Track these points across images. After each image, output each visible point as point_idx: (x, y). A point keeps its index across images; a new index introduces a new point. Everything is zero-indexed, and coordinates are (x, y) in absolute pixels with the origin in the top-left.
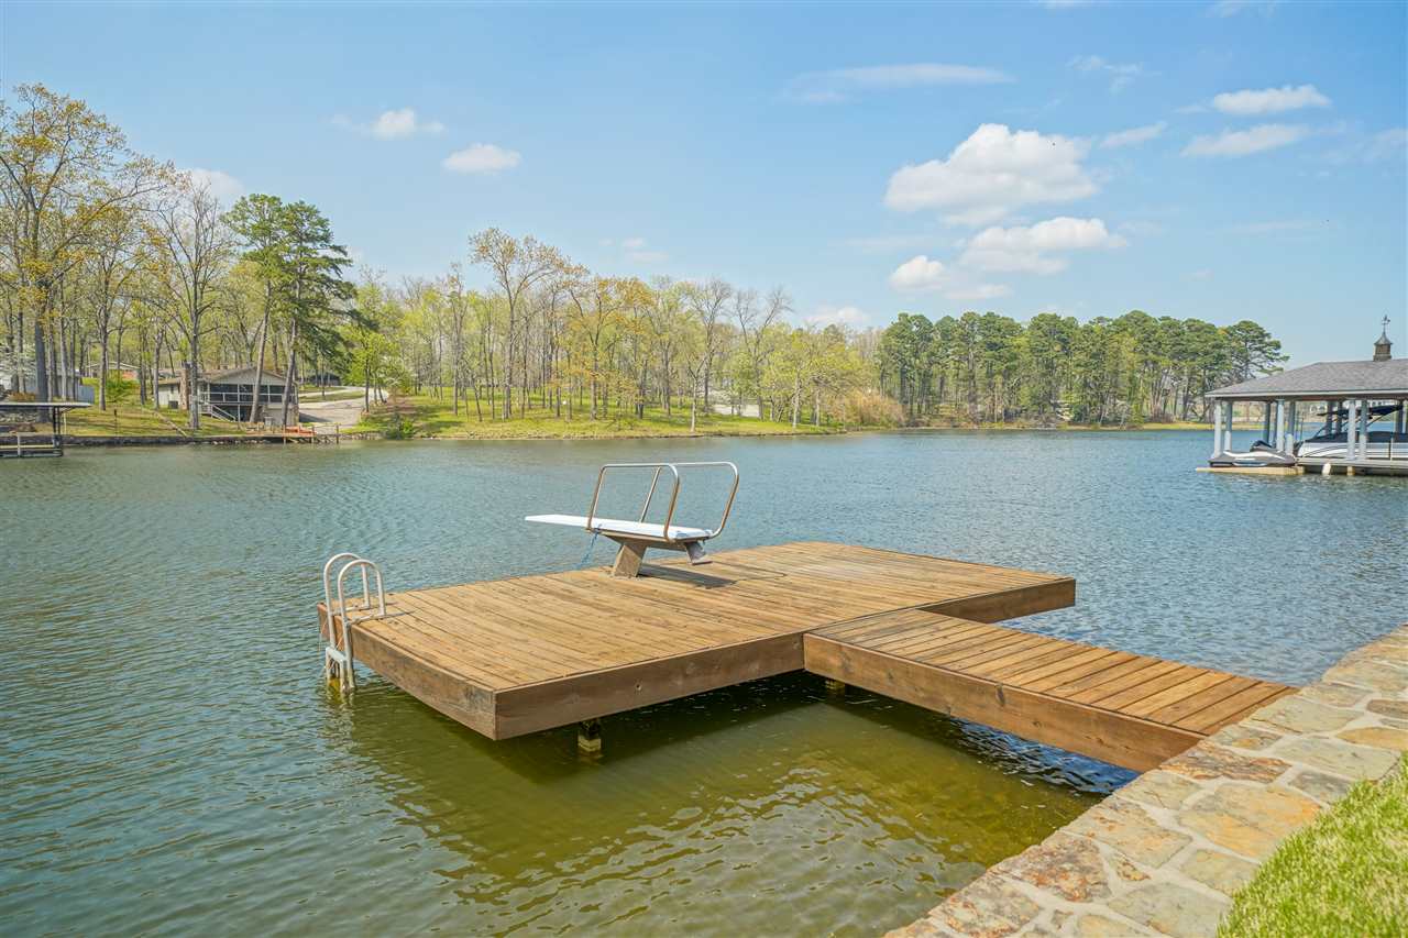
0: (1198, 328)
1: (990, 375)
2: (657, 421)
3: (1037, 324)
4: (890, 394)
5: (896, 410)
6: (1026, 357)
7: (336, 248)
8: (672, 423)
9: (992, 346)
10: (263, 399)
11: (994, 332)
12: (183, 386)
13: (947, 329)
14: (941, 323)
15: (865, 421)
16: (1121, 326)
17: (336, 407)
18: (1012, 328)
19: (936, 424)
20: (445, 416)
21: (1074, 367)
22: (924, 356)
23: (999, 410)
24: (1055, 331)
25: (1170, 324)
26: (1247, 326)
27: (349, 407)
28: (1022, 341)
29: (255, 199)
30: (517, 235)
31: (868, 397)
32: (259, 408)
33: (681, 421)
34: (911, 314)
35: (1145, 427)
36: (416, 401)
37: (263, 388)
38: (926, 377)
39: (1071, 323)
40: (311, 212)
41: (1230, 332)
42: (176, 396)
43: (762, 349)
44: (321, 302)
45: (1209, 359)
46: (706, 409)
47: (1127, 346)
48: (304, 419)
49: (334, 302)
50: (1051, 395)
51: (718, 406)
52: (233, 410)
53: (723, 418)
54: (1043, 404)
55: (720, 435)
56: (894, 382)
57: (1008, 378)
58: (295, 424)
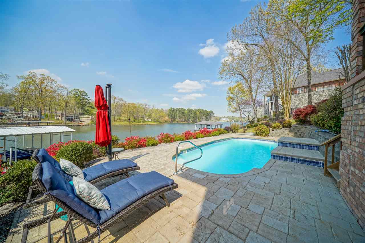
0: (206, 111)
1: (182, 116)
2: (136, 122)
3: (188, 109)
4: (169, 118)
5: (170, 120)
6: (187, 114)
7: (88, 97)
8: (139, 123)
9: (182, 112)
10: (75, 118)
11: (183, 111)
12: (60, 116)
14: (176, 109)
15: (166, 122)
16: (197, 110)
17: (86, 119)
18: (185, 110)
19: (176, 122)
21: (192, 115)
22: (174, 113)
23: (183, 120)
24: (190, 111)
25: (203, 110)
26: (211, 111)
27: (88, 119)
28: (186, 112)
29: (75, 89)
31: (166, 118)
32: (74, 120)
34: (172, 107)
37: (75, 117)
38: (174, 116)
39: (192, 110)
40: (85, 92)
41: (209, 112)
42: (59, 118)
43: (152, 112)
44: (85, 105)
45: (207, 115)
46: (144, 120)
47: (198, 113)
48: (81, 121)
49: (87, 105)
50: (189, 119)
51: (146, 120)
52: (69, 120)
53: (146, 121)
54: (188, 120)
55: (145, 124)
56: (170, 116)
57: (184, 116)
58: (80, 123)
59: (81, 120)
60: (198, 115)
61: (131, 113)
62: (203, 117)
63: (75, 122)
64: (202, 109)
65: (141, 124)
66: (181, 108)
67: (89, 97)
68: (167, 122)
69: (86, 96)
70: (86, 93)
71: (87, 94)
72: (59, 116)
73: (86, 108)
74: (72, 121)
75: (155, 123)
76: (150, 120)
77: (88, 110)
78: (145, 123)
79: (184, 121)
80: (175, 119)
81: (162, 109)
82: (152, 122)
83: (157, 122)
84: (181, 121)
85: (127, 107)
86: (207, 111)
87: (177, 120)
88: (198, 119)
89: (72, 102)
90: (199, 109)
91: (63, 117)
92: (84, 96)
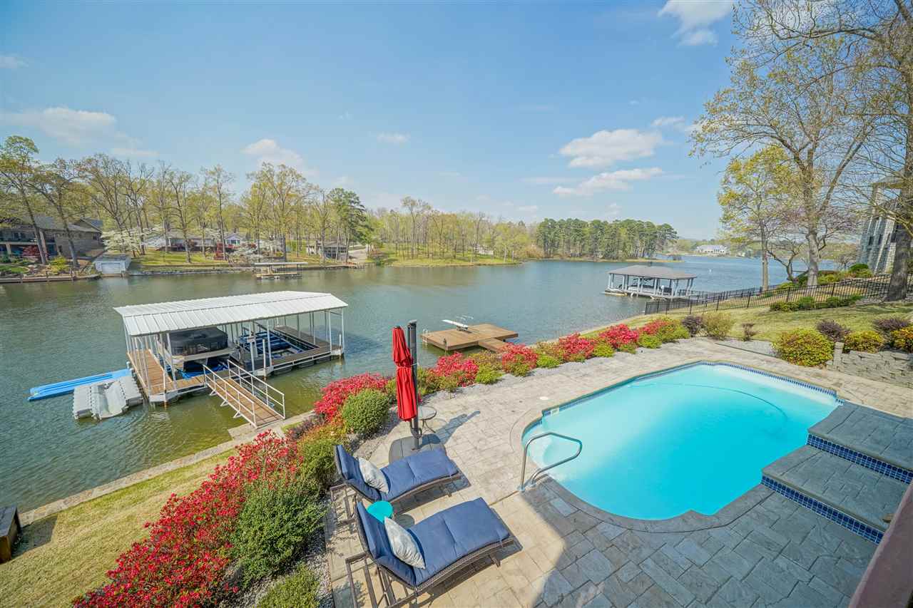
0: (650, 225)
1: (575, 241)
2: (460, 259)
3: (593, 223)
4: (540, 247)
5: (542, 252)
6: (588, 235)
7: (361, 206)
8: (464, 260)
9: (576, 231)
10: (339, 252)
11: (578, 226)
12: (315, 247)
13: (561, 224)
14: (559, 222)
15: (530, 257)
16: (622, 225)
17: (357, 253)
18: (584, 224)
19: (556, 258)
20: (392, 257)
21: (605, 239)
22: (553, 233)
23: (578, 253)
24: (599, 226)
25: (641, 224)
26: (666, 225)
27: (362, 253)
28: (587, 229)
29: (336, 189)
30: (415, 198)
31: (532, 247)
32: (337, 254)
33: (467, 259)
34: (549, 219)
35: (627, 260)
36: (383, 250)
37: (339, 248)
38: (553, 241)
39: (605, 223)
40: (354, 195)
41: (660, 227)
43: (495, 234)
44: (356, 222)
45: (652, 237)
46: (476, 253)
47: (623, 233)
48: (351, 258)
49: (360, 222)
50: (596, 248)
51: (480, 252)
52: (329, 255)
53: (482, 257)
54: (592, 252)
55: (480, 265)
56: (541, 242)
57: (581, 242)
58: (349, 260)
59: (349, 255)
60: (622, 239)
61: (446, 239)
62: (639, 244)
63: (340, 260)
64: (636, 220)
65: (471, 263)
66: (574, 219)
67: (362, 204)
68: (533, 257)
69: (356, 203)
70: (357, 196)
71: (357, 198)
72: (313, 247)
73: (359, 229)
74: (334, 256)
75: (500, 262)
76: (491, 253)
77: (362, 234)
78: (478, 262)
79: (581, 255)
80: (554, 251)
81: (522, 224)
82: (495, 258)
83: (508, 256)
84: (573, 255)
85: (439, 224)
86: (654, 226)
87: (559, 251)
88: (624, 250)
89: (333, 217)
90: (629, 222)
91: (320, 249)
92: (353, 204)
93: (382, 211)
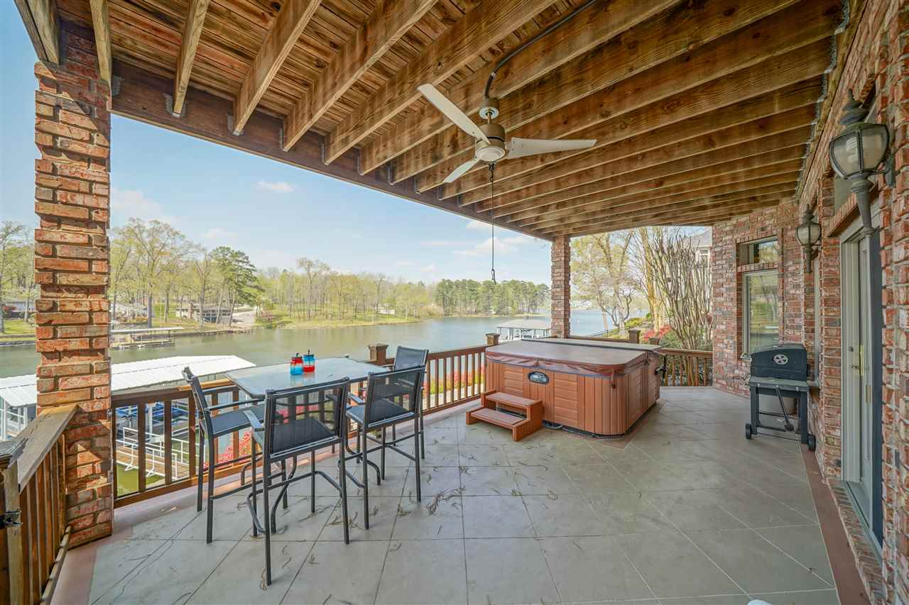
0: (531, 285)
1: (471, 299)
2: (360, 319)
3: (483, 283)
4: (439, 305)
5: (441, 310)
6: (482, 294)
7: (251, 265)
8: (365, 320)
9: (471, 290)
10: (220, 315)
11: (472, 286)
12: (190, 311)
13: (457, 284)
14: (456, 282)
15: (431, 315)
16: (509, 285)
17: (243, 315)
18: (477, 284)
19: (455, 315)
20: (285, 319)
21: (496, 297)
22: (450, 292)
23: (474, 310)
24: (490, 286)
25: (523, 284)
27: (248, 315)
28: (479, 289)
29: (220, 248)
30: (313, 259)
31: (433, 306)
32: (219, 319)
33: (368, 319)
34: (446, 279)
35: (517, 315)
36: (274, 312)
37: (220, 311)
38: (451, 300)
39: (495, 283)
40: (242, 254)
41: (539, 286)
43: (396, 294)
44: (244, 283)
45: (534, 295)
46: (377, 313)
47: (510, 290)
48: (235, 321)
49: (249, 283)
50: (489, 305)
51: (382, 312)
52: (208, 319)
53: (383, 316)
54: (487, 309)
55: (381, 324)
56: (440, 301)
57: (476, 300)
58: (233, 324)
59: (233, 318)
60: (510, 297)
61: (346, 299)
62: (524, 301)
63: (221, 324)
64: (520, 280)
65: (372, 323)
66: (468, 280)
67: (251, 264)
68: (434, 315)
69: (245, 262)
70: (246, 255)
71: (247, 258)
72: (187, 310)
73: (246, 290)
74: (214, 320)
75: (403, 321)
76: (392, 312)
77: (250, 295)
78: (380, 322)
79: (476, 312)
80: (453, 309)
81: (422, 284)
82: (396, 317)
83: (409, 315)
84: (469, 312)
85: (339, 284)
86: (534, 286)
87: (458, 309)
88: (512, 306)
89: (216, 277)
90: (514, 282)
91: (195, 313)
92: (241, 264)
93: (273, 271)
